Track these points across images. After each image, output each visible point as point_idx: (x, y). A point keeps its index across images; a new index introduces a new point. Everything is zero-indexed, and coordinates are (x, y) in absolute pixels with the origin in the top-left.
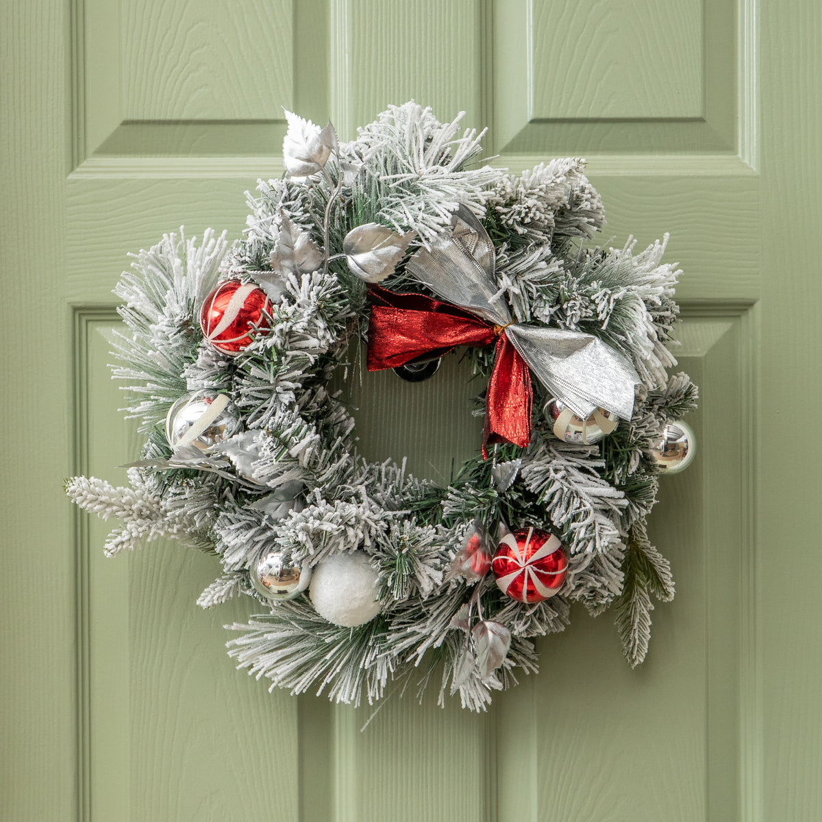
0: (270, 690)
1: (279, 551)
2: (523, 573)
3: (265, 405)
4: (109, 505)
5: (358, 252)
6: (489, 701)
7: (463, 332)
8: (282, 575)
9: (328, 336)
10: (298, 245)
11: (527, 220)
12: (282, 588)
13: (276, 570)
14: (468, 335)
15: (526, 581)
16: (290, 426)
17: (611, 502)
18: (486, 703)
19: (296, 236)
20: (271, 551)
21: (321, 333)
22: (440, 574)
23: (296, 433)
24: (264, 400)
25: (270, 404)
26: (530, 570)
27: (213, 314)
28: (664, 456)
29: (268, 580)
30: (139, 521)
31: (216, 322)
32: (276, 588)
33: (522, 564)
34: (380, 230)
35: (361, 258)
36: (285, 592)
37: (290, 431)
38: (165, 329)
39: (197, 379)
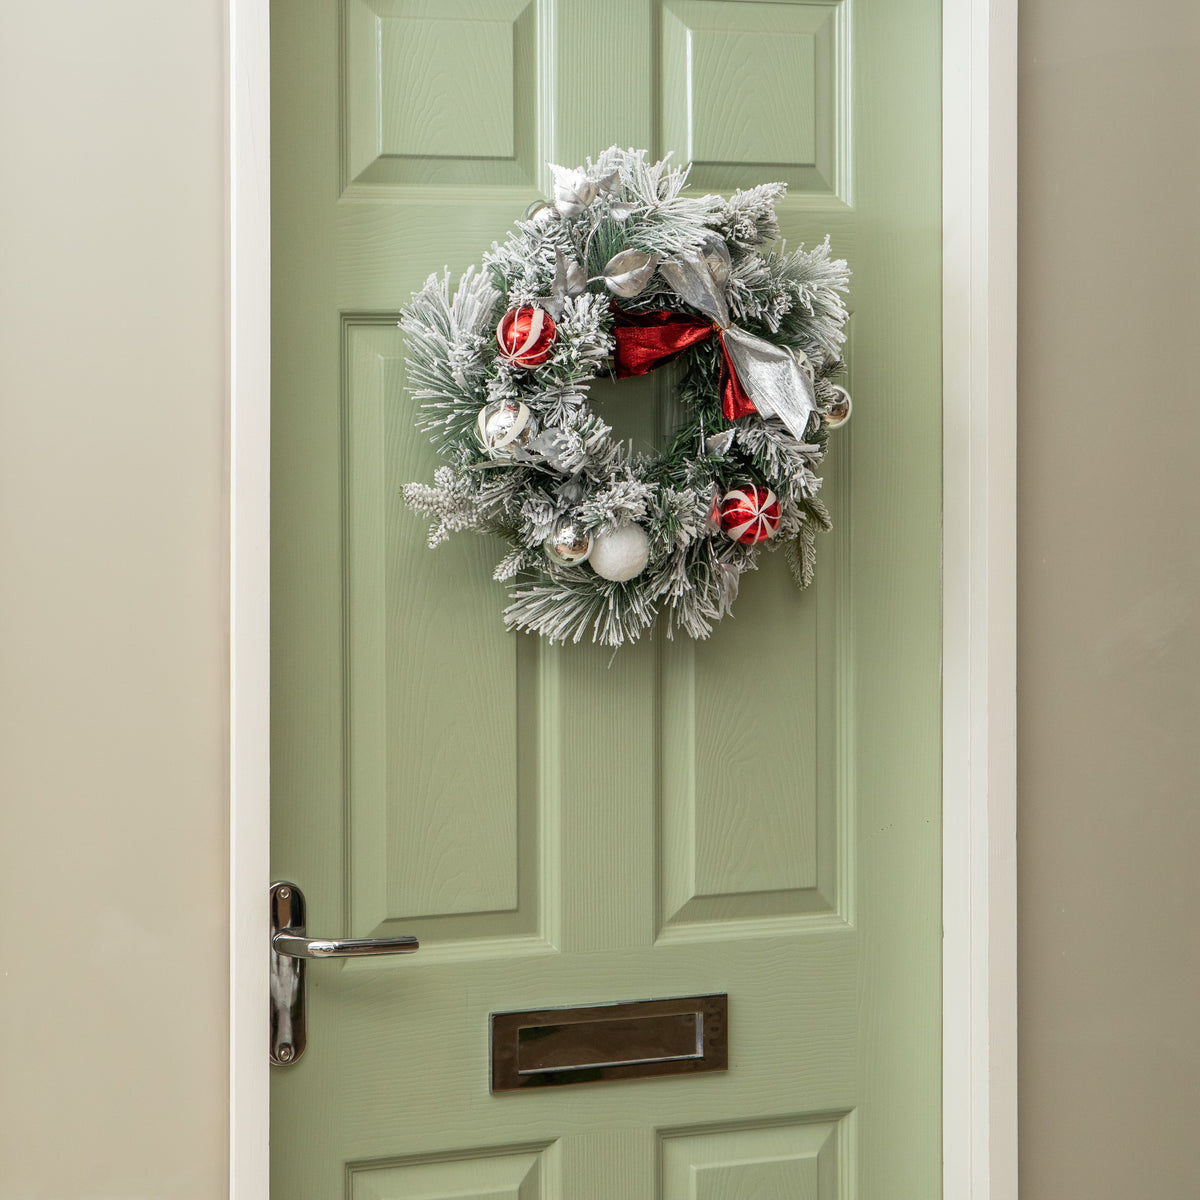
0: (551, 643)
1: (568, 526)
2: (758, 520)
3: (554, 407)
4: (431, 504)
5: (615, 274)
6: (711, 629)
7: (690, 334)
8: (574, 545)
9: (609, 345)
10: (569, 273)
11: (747, 236)
12: (570, 556)
13: (571, 541)
14: (695, 335)
15: (760, 527)
16: (587, 421)
17: (809, 456)
18: (708, 632)
19: (568, 265)
20: (562, 527)
21: (604, 343)
22: (694, 529)
23: (591, 427)
24: (553, 402)
25: (558, 406)
26: (763, 517)
27: (514, 335)
28: (831, 414)
29: (561, 548)
30: (449, 515)
31: (521, 342)
32: (567, 555)
33: (755, 512)
34: (636, 254)
35: (619, 279)
36: (572, 560)
37: (587, 425)
38: (464, 353)
39: (497, 390)
